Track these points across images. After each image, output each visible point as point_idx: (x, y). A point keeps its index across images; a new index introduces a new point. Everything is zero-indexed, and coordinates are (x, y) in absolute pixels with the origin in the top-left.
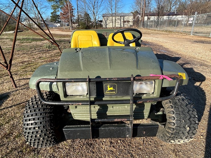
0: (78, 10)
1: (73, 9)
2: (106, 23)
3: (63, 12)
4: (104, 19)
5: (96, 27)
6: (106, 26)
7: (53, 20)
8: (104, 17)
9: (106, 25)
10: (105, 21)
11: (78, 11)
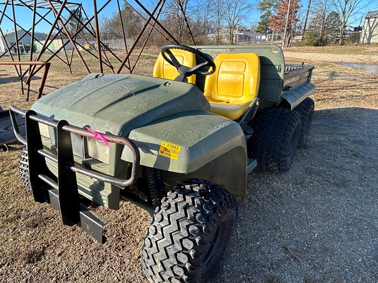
0: (309, 7)
1: (298, 7)
2: (371, 33)
3: (276, 14)
4: (369, 22)
5: (340, 41)
6: (369, 39)
7: (261, 29)
8: (368, 19)
9: (370, 36)
10: (370, 28)
11: (308, 11)
